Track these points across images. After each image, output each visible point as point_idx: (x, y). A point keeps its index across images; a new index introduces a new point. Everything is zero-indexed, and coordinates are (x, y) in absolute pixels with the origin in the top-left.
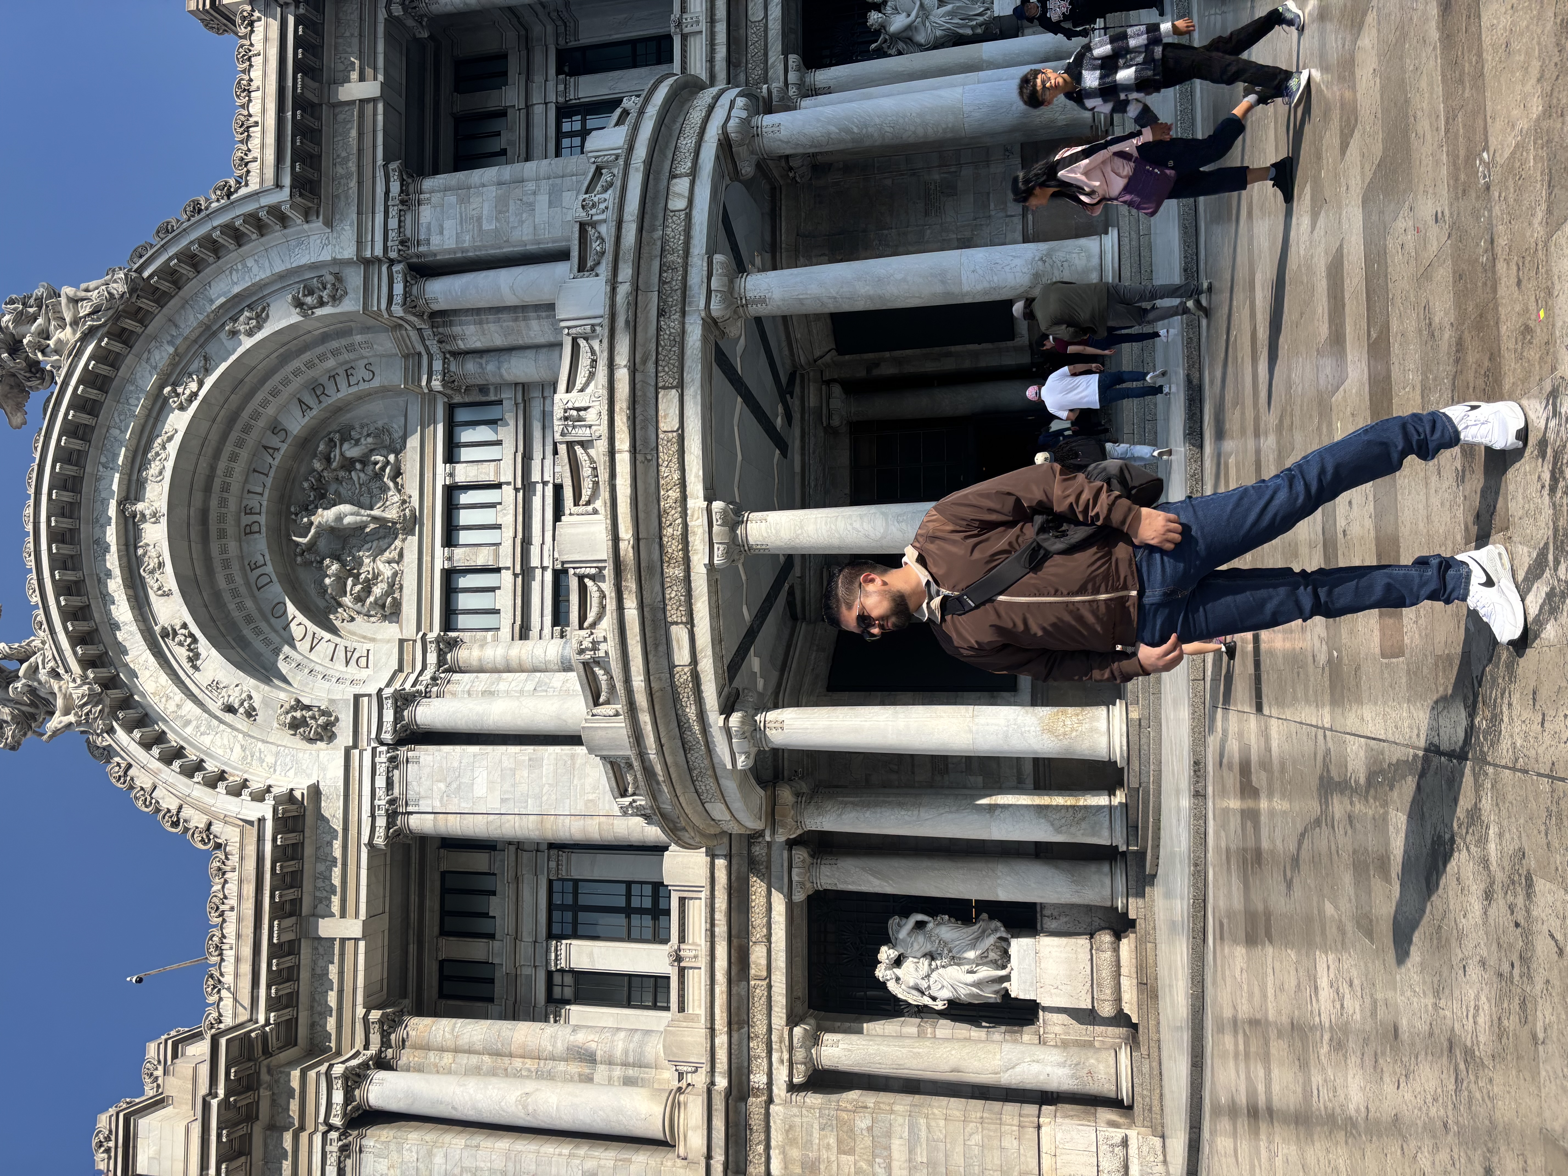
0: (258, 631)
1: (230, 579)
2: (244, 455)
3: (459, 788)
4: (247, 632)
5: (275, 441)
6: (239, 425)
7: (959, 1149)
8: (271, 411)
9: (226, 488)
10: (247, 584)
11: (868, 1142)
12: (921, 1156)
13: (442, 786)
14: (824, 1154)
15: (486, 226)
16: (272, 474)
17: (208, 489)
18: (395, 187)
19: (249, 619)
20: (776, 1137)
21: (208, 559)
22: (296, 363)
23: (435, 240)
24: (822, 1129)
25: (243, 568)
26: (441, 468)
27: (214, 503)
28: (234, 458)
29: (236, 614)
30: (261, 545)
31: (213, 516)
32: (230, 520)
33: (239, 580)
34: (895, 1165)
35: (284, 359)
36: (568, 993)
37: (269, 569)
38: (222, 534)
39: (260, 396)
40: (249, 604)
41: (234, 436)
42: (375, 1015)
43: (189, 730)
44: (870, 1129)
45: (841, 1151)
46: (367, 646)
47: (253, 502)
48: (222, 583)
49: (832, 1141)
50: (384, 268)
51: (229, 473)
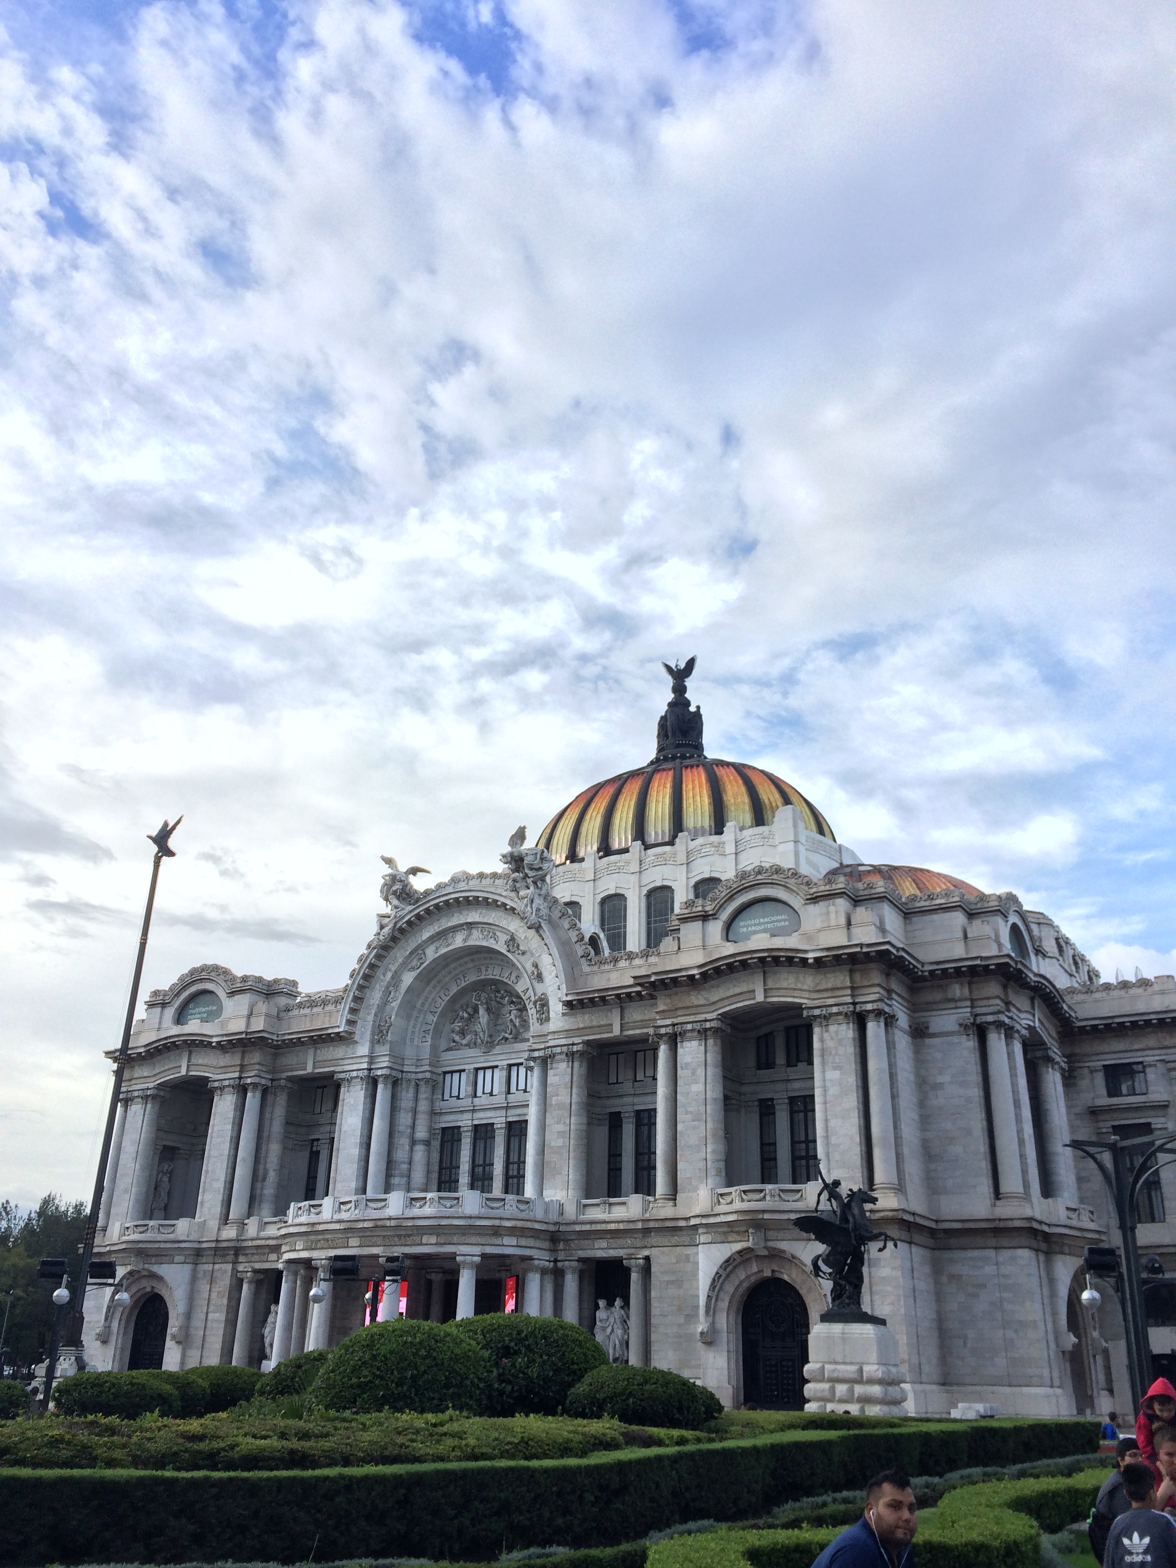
1: (455, 969)
2: (505, 964)
3: (351, 1111)
4: (433, 983)
5: (513, 978)
7: (215, 1340)
9: (491, 958)
10: (457, 975)
11: (220, 1304)
12: (214, 1325)
13: (353, 1103)
14: (218, 1285)
15: (556, 1098)
16: (501, 978)
18: (576, 1048)
19: (439, 981)
20: (223, 1267)
21: (461, 958)
23: (554, 1071)
24: (224, 1284)
25: (462, 972)
26: (506, 1063)
27: (484, 955)
28: (503, 961)
29: (440, 975)
30: (472, 978)
31: (479, 955)
32: (480, 962)
33: (457, 972)
34: (213, 1314)
36: (314, 1149)
37: (463, 984)
38: (472, 961)
40: (447, 979)
42: (283, 1083)
43: (382, 977)
45: (218, 1293)
46: (429, 1040)
47: (490, 972)
48: (452, 966)
49: (221, 1289)
50: (545, 1046)
51: (497, 959)
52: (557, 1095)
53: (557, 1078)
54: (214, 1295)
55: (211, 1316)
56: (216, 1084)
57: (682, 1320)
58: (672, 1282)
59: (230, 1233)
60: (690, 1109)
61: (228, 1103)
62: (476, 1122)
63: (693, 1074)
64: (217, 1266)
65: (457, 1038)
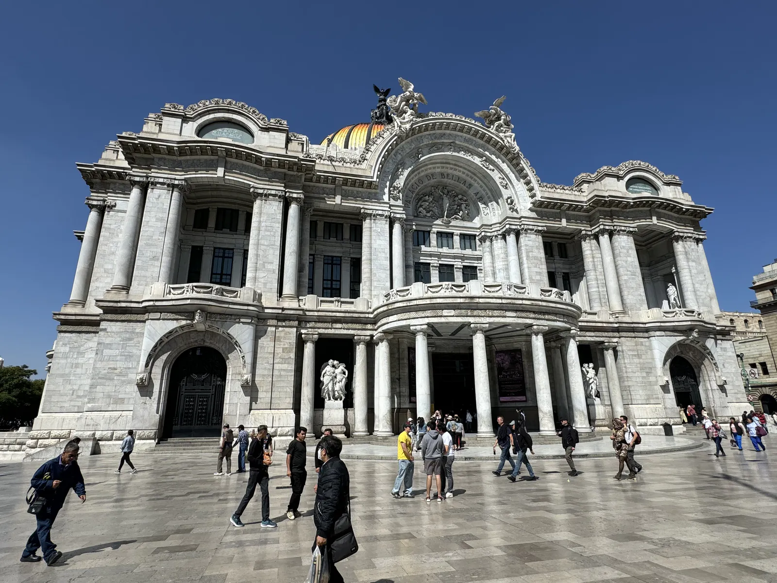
0: (416, 176)
2: (464, 176)
3: (379, 235)
4: (416, 173)
5: (467, 185)
6: (473, 176)
7: (285, 385)
8: (476, 185)
9: (455, 170)
10: (428, 173)
11: (287, 357)
12: (283, 373)
13: (379, 231)
14: (282, 343)
15: (530, 253)
16: (458, 183)
17: (455, 165)
18: (540, 228)
19: (419, 173)
20: (287, 329)
21: (438, 163)
22: (490, 194)
23: (527, 239)
24: (290, 343)
27: (451, 166)
28: (464, 173)
29: (421, 170)
30: (438, 178)
31: (448, 166)
32: (446, 170)
33: (429, 171)
34: (280, 365)
35: (491, 190)
37: (432, 180)
38: (443, 167)
39: (480, 182)
40: (423, 174)
41: (470, 174)
44: (290, 358)
45: (283, 349)
49: (286, 346)
50: (518, 223)
51: (460, 171)
52: (532, 252)
53: (530, 243)
54: (279, 350)
55: (277, 366)
56: (261, 191)
57: (645, 375)
58: (635, 355)
59: (290, 304)
60: (629, 269)
61: (275, 208)
62: (440, 262)
63: (628, 252)
64: (280, 329)
65: (424, 212)
